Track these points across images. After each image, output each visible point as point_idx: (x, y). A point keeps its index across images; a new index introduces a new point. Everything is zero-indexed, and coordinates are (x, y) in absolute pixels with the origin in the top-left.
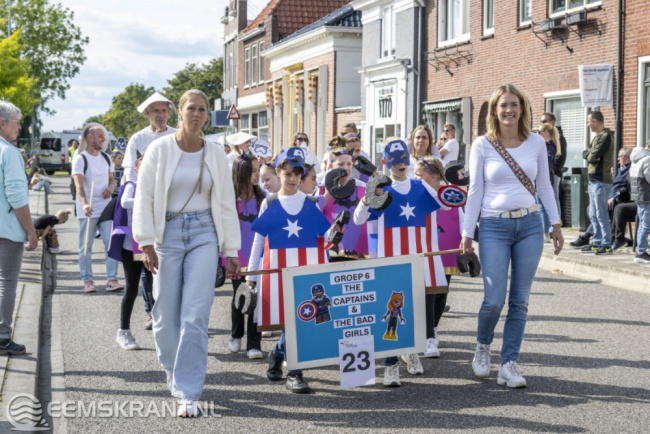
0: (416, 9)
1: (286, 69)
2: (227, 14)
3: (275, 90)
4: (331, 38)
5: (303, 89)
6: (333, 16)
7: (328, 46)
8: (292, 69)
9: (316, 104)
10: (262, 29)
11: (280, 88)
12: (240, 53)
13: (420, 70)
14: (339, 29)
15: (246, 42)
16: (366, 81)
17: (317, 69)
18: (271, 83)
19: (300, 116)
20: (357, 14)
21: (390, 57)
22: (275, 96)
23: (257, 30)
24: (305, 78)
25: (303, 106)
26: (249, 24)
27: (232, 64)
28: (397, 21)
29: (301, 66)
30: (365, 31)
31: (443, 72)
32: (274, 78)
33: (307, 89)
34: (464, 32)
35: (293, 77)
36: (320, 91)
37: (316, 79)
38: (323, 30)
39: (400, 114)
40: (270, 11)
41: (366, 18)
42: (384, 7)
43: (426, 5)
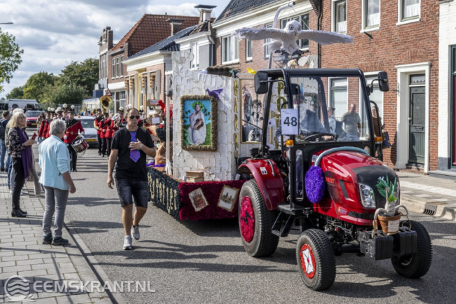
0: (210, 45)
1: (136, 70)
2: (101, 40)
3: (130, 81)
4: (163, 56)
5: (146, 81)
6: (163, 46)
7: (161, 61)
8: (140, 71)
9: (154, 89)
10: (122, 49)
11: (133, 80)
12: (109, 60)
14: (166, 52)
15: (113, 55)
17: (155, 72)
18: (128, 77)
19: (144, 95)
20: (178, 45)
21: (196, 68)
22: (130, 84)
23: (119, 50)
24: (148, 76)
25: (146, 90)
26: (114, 46)
27: (104, 66)
28: (200, 50)
29: (145, 70)
32: (129, 75)
33: (149, 81)
34: (236, 58)
35: (140, 75)
36: (156, 83)
37: (154, 77)
38: (158, 52)
40: (126, 40)
41: (182, 48)
42: (192, 42)
43: (215, 43)
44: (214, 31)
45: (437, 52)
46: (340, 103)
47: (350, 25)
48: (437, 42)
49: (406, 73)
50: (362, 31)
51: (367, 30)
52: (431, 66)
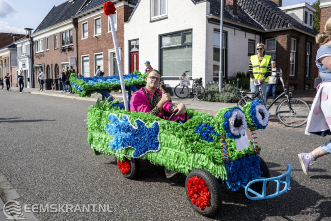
0: (30, 44)
4: (9, 50)
6: (9, 46)
7: (8, 52)
9: (6, 65)
13: (32, 58)
14: (11, 48)
16: (19, 60)
17: (6, 58)
20: (16, 45)
21: (24, 55)
24: (3, 59)
25: (2, 66)
28: (26, 47)
29: (1, 57)
30: (18, 49)
31: (37, 58)
33: (3, 62)
34: (42, 50)
36: (7, 62)
37: (6, 60)
38: (7, 49)
39: (28, 67)
41: (18, 46)
42: (22, 43)
43: (33, 44)
44: (32, 38)
45: (123, 43)
46: (86, 67)
47: (89, 33)
48: (124, 39)
49: (112, 53)
50: (94, 36)
51: (96, 35)
52: (121, 49)
